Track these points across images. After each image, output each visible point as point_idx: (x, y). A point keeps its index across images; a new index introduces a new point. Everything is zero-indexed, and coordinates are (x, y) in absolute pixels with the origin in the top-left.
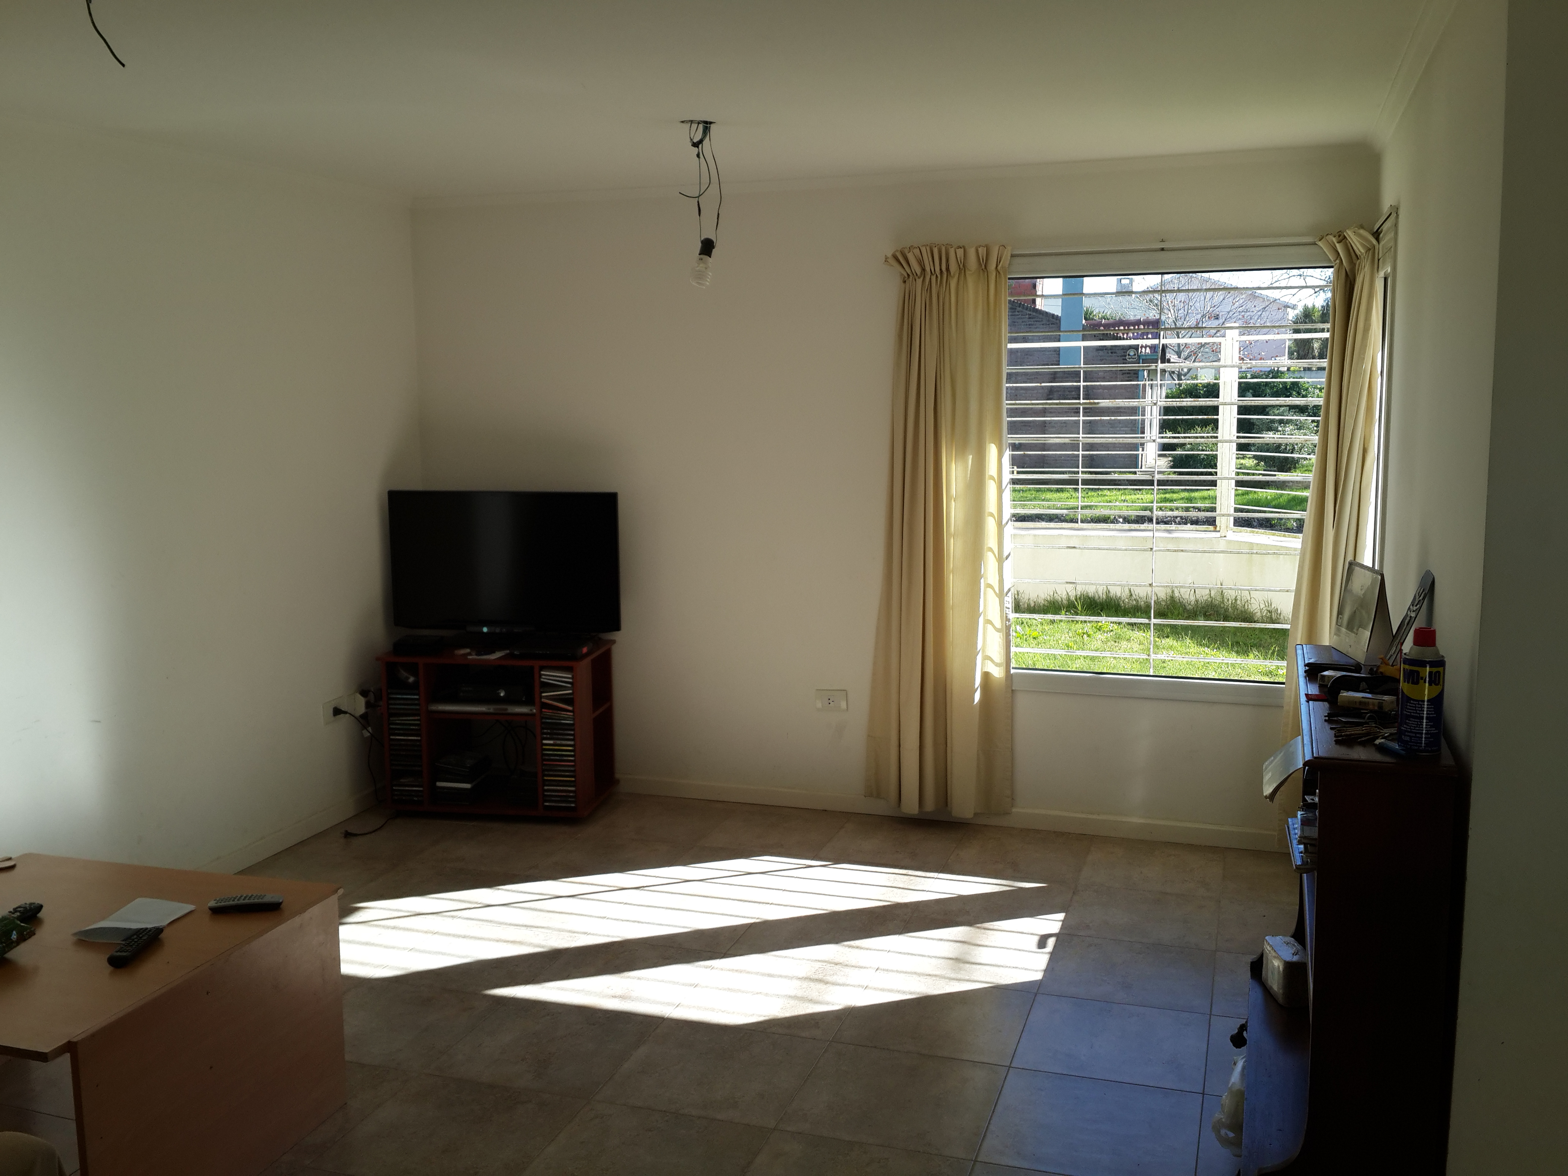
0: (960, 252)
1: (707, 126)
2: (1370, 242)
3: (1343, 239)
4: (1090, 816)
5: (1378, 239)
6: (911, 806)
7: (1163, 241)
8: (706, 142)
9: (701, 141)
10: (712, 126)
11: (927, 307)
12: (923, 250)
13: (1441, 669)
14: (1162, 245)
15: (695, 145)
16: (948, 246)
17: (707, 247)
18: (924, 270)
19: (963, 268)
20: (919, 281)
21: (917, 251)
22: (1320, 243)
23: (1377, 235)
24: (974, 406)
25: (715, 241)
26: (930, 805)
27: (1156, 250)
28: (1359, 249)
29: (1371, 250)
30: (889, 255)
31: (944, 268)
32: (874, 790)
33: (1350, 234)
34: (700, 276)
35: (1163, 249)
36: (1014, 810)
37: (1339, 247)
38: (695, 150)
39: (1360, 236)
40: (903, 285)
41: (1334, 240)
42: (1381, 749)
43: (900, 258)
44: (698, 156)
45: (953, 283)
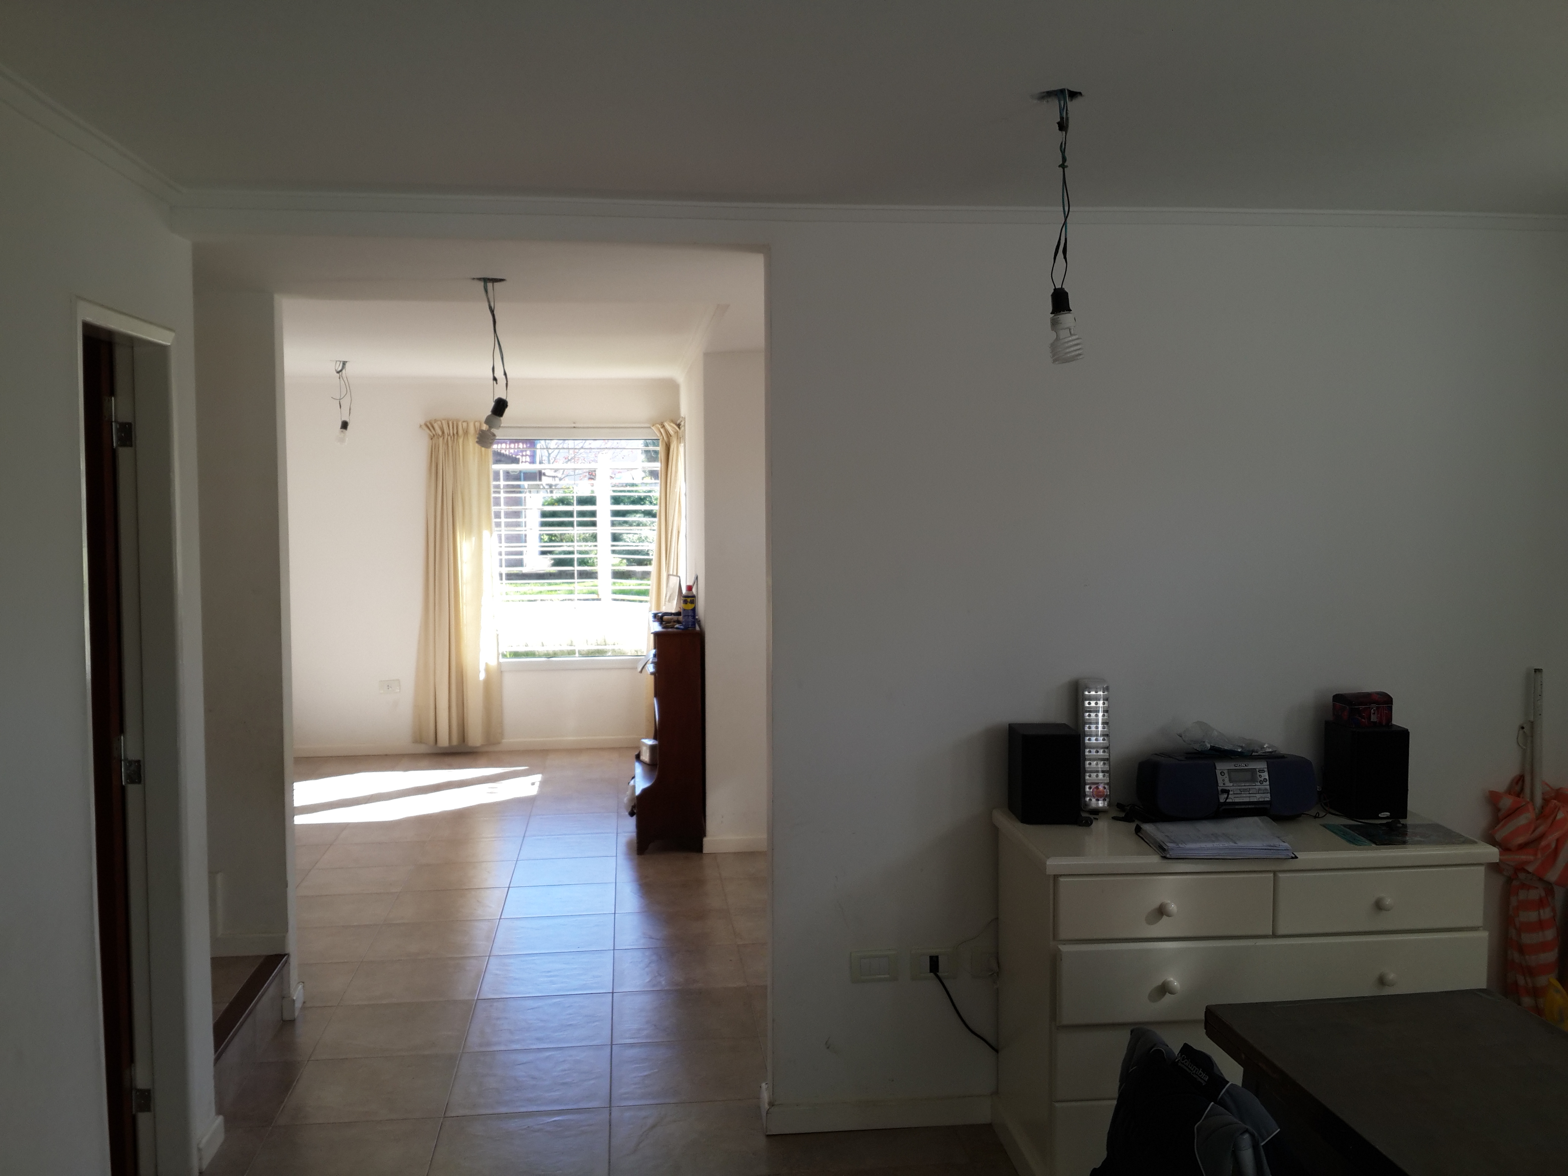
0: (465, 424)
1: (344, 363)
2: (676, 429)
3: (663, 427)
4: (548, 739)
5: (679, 428)
6: (444, 741)
7: (574, 423)
8: (344, 371)
9: (341, 371)
10: (347, 363)
11: (446, 453)
12: (443, 422)
13: (694, 599)
14: (574, 425)
15: (338, 372)
16: (458, 421)
17: (345, 425)
18: (443, 432)
19: (466, 433)
20: (441, 439)
21: (439, 423)
22: (652, 428)
23: (679, 426)
24: (475, 510)
25: (348, 422)
26: (455, 742)
27: (571, 428)
28: (672, 432)
29: (677, 433)
30: (423, 423)
31: (455, 432)
32: (418, 739)
33: (666, 424)
34: (342, 440)
35: (574, 427)
36: (503, 741)
37: (662, 430)
38: (338, 375)
39: (671, 426)
40: (431, 441)
41: (660, 427)
42: (677, 628)
43: (429, 426)
44: (340, 378)
45: (461, 440)
